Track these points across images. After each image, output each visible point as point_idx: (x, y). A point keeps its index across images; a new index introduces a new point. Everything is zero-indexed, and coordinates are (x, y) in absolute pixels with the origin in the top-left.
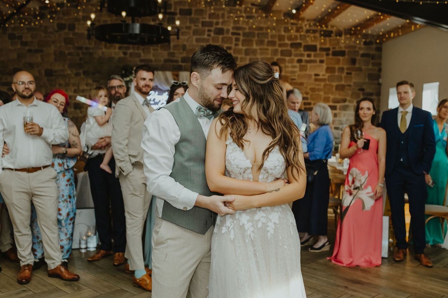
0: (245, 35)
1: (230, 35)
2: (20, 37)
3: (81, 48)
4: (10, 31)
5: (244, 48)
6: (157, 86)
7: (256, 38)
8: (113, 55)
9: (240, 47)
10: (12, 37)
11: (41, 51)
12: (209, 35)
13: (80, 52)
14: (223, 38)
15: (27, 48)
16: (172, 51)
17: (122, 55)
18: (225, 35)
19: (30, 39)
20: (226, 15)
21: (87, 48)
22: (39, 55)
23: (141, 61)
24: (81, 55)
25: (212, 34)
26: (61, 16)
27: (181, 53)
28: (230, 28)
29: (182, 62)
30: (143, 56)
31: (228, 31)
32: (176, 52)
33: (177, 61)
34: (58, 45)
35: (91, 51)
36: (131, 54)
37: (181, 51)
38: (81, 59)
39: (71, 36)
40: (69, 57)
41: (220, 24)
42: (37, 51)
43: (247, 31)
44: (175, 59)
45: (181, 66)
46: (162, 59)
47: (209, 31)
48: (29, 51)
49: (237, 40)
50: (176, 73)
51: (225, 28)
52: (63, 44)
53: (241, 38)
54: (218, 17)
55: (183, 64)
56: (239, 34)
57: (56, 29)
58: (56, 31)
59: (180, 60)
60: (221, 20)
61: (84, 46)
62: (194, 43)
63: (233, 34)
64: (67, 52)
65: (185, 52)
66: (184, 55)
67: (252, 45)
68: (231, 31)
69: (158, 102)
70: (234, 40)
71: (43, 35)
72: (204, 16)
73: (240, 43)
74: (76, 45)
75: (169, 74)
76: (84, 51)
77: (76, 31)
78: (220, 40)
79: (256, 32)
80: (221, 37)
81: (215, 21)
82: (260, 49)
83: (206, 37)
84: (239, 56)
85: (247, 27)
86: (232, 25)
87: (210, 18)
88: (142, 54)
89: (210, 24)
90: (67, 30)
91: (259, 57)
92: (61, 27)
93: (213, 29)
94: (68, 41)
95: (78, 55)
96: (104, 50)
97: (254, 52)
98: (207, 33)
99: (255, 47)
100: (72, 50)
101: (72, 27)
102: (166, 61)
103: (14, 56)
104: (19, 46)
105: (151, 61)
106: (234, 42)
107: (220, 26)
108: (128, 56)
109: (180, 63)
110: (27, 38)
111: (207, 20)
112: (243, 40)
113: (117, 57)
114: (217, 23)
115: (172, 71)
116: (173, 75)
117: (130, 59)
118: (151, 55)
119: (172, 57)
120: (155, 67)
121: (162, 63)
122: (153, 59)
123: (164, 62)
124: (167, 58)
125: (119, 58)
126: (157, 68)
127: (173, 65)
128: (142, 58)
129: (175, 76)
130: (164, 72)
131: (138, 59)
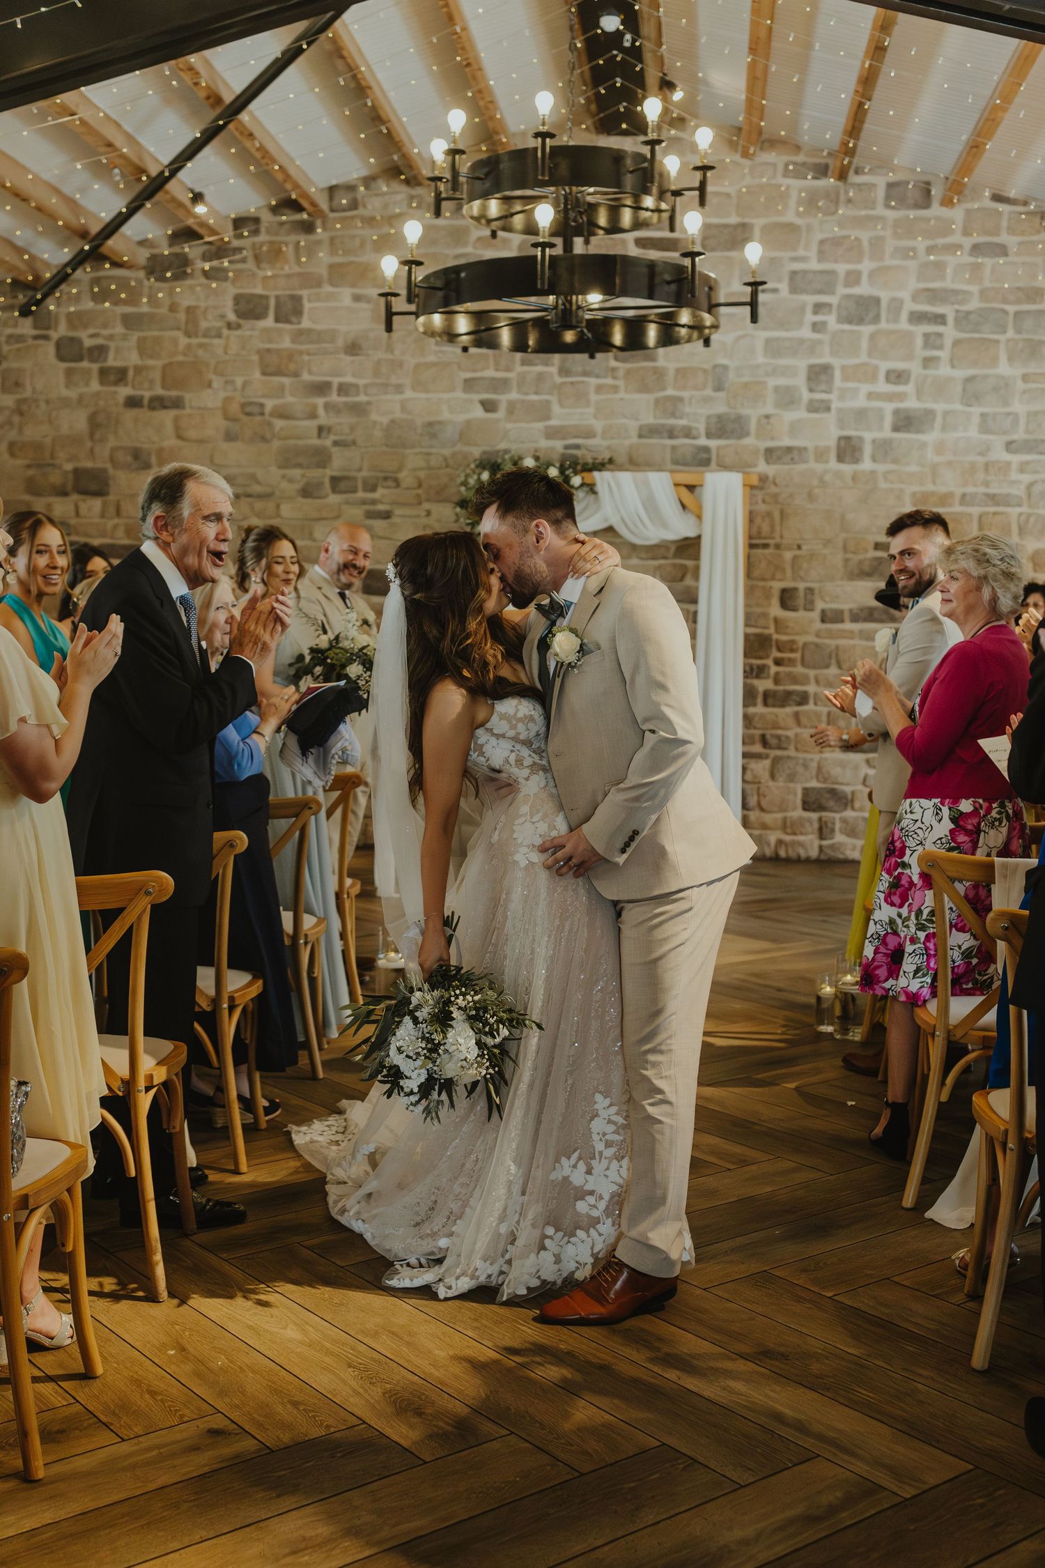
0: (963, 319)
1: (904, 324)
2: (99, 352)
3: (321, 388)
4: (62, 330)
5: (961, 373)
6: (611, 531)
7: (1011, 334)
8: (446, 416)
9: (944, 370)
10: (69, 351)
11: (177, 404)
12: (816, 327)
13: (320, 401)
14: (872, 337)
15: (124, 391)
16: (670, 392)
17: (479, 413)
18: (883, 325)
19: (132, 359)
20: (891, 244)
21: (343, 389)
22: (168, 416)
23: (551, 434)
24: (323, 418)
25: (831, 320)
26: (251, 265)
27: (707, 400)
28: (905, 295)
29: (709, 435)
30: (561, 416)
31: (896, 305)
32: (685, 394)
33: (688, 433)
34: (239, 381)
35: (362, 398)
36: (512, 408)
37: (709, 392)
38: (321, 429)
39: (286, 343)
40: (279, 424)
41: (864, 278)
42: (159, 403)
43: (974, 304)
44: (683, 422)
45: (706, 450)
46: (633, 426)
47: (818, 308)
48: (133, 402)
49: (931, 341)
50: (689, 479)
51: (885, 296)
52: (257, 375)
53: (949, 332)
54: (854, 250)
55: (713, 444)
56: (940, 319)
57: (232, 317)
58: (230, 326)
59: (701, 427)
60: (866, 266)
61: (336, 381)
62: (761, 359)
63: (917, 318)
64: (270, 404)
65: (722, 395)
66: (721, 408)
67: (994, 361)
68: (909, 306)
70: (919, 341)
71: (183, 341)
72: (801, 252)
73: (944, 354)
74: (306, 377)
75: (660, 483)
76: (334, 397)
77: (306, 323)
78: (864, 344)
79: (1011, 309)
80: (866, 330)
81: (842, 268)
82: (1025, 378)
83: (806, 333)
84: (940, 407)
85: (974, 289)
86: (913, 284)
87: (822, 255)
88: (556, 409)
89: (827, 282)
90: (269, 322)
91: (1019, 407)
92: (250, 308)
93: (833, 300)
94: (274, 365)
95: (313, 415)
96: (409, 394)
97: (1002, 388)
98: (810, 318)
99: (1004, 368)
100: (290, 399)
101: (289, 310)
102: (648, 432)
103: (77, 421)
104: (95, 386)
105: (590, 434)
106: (920, 352)
107: (863, 289)
108: (501, 414)
109: (703, 441)
110: (125, 355)
111: (814, 265)
112: (957, 343)
113: (461, 418)
114: (853, 278)
115: (672, 471)
116: (676, 485)
117: (510, 426)
118: (591, 410)
119: (673, 415)
120: (607, 456)
121: (635, 440)
122: (598, 425)
123: (640, 436)
124: (651, 420)
125: (468, 423)
126: (611, 461)
127: (674, 448)
128: (553, 422)
129: (684, 491)
130: (639, 475)
131: (540, 425)
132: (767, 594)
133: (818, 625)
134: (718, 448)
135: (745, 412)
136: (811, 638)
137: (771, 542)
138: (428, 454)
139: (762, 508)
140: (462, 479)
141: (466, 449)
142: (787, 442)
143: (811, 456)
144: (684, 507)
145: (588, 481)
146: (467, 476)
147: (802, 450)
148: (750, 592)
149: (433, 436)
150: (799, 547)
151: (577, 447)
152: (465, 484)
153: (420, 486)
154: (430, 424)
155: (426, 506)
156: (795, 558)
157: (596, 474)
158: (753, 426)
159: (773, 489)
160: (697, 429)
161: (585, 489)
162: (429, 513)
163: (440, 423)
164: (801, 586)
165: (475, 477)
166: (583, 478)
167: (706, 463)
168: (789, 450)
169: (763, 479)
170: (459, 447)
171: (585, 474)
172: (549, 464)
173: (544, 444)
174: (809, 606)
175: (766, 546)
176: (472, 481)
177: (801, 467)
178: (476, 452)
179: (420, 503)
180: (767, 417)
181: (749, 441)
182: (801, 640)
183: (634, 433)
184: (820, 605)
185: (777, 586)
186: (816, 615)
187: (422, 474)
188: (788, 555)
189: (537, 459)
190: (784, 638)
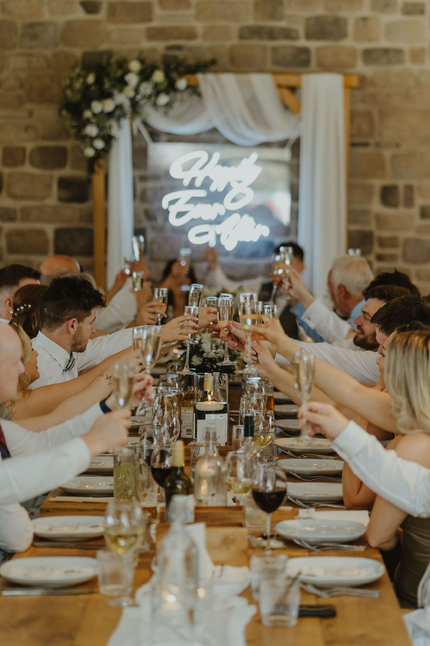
6: (215, 130)
8: (46, 16)
17: (80, 14)
23: (153, 35)
29: (309, 36)
30: (161, 17)
33: (288, 34)
36: (112, 9)
44: (282, 24)
45: (306, 51)
46: (235, 27)
50: (289, 80)
55: (313, 45)
59: (301, 29)
66: (319, 11)
69: (221, 189)
75: (263, 85)
88: (158, 11)
102: (248, 33)
105: (191, 35)
108: (102, 15)
109: (302, 43)
113: (61, 19)
115: (275, 73)
116: (280, 86)
117: (111, 27)
118: (191, 12)
119: (273, 17)
120: (208, 56)
121: (235, 41)
122: (199, 27)
123: (242, 37)
124: (251, 21)
125: (69, 25)
126: (213, 62)
127: (275, 50)
128: (155, 24)
129: (286, 93)
130: (243, 77)
131: (142, 27)
132: (368, 190)
133: (418, 221)
134: (318, 49)
135: (343, 14)
136: (411, 234)
137: (371, 141)
138: (30, 55)
139: (361, 107)
140: (68, 82)
141: (67, 49)
142: (384, 43)
143: (407, 57)
144: (286, 107)
145: (192, 82)
146: (72, 80)
147: (399, 52)
148: (350, 188)
149: (34, 37)
150: (398, 145)
151: (179, 48)
152: (70, 86)
153: (22, 86)
154: (31, 25)
155: (28, 106)
156: (395, 157)
157: (200, 77)
158: (351, 29)
159: (371, 90)
160: (296, 31)
161: (190, 90)
162: (31, 114)
163: (41, 24)
164: (401, 183)
165: (81, 80)
166: (189, 81)
167: (306, 63)
168: (386, 51)
169: (363, 79)
170: (61, 48)
171: (190, 77)
172: (153, 68)
173: (146, 44)
174: (409, 202)
175: (366, 145)
176: (78, 85)
177: (397, 68)
178: (78, 52)
179: (21, 104)
180: (364, 19)
181: (348, 43)
182: (402, 235)
183: (235, 34)
184: (419, 201)
185: (378, 183)
186: (415, 211)
187: (23, 75)
188: (387, 154)
189: (142, 61)
190: (386, 234)
